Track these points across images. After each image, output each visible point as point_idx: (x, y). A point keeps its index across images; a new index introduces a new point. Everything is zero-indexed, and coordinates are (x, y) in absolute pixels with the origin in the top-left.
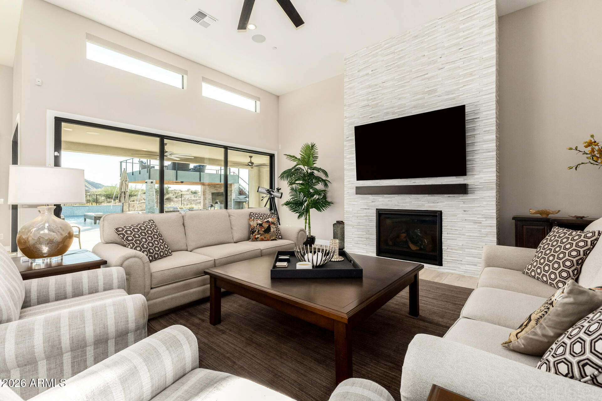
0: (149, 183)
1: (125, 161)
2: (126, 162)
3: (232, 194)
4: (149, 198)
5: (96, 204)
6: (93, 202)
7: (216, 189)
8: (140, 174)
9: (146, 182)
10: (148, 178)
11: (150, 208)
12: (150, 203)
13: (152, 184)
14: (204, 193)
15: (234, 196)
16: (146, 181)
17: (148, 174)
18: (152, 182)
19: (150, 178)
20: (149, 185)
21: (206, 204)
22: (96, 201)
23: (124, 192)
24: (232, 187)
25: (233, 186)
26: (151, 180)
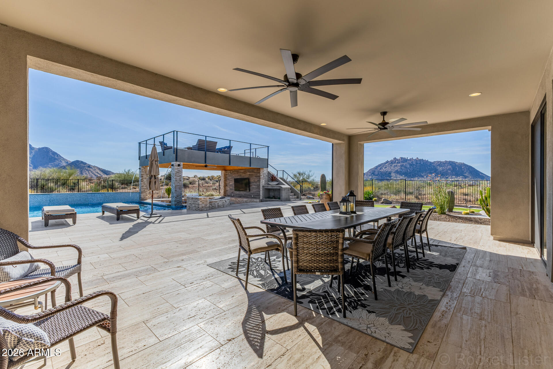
0: (176, 166)
1: (145, 142)
2: (146, 144)
3: (261, 180)
4: (176, 184)
5: (111, 190)
6: (109, 188)
7: (239, 174)
8: (164, 155)
9: (172, 165)
10: (175, 160)
11: (177, 196)
12: (177, 190)
13: (179, 167)
14: (226, 179)
15: (264, 183)
16: (172, 163)
17: (175, 155)
18: (179, 165)
19: (176, 160)
20: (176, 169)
21: (227, 191)
22: (112, 187)
23: (155, 176)
24: (260, 173)
25: (261, 171)
26: (178, 163)
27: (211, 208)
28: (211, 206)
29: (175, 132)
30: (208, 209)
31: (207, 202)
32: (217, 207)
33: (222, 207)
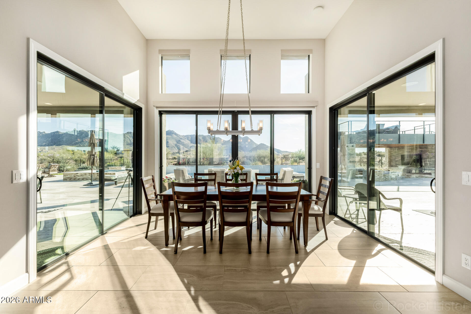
0: (351, 147)
14: (391, 155)
18: (353, 146)
26: (352, 145)
27: (384, 180)
28: (384, 178)
29: (350, 122)
30: (382, 180)
31: (382, 175)
32: (390, 179)
33: (395, 180)
